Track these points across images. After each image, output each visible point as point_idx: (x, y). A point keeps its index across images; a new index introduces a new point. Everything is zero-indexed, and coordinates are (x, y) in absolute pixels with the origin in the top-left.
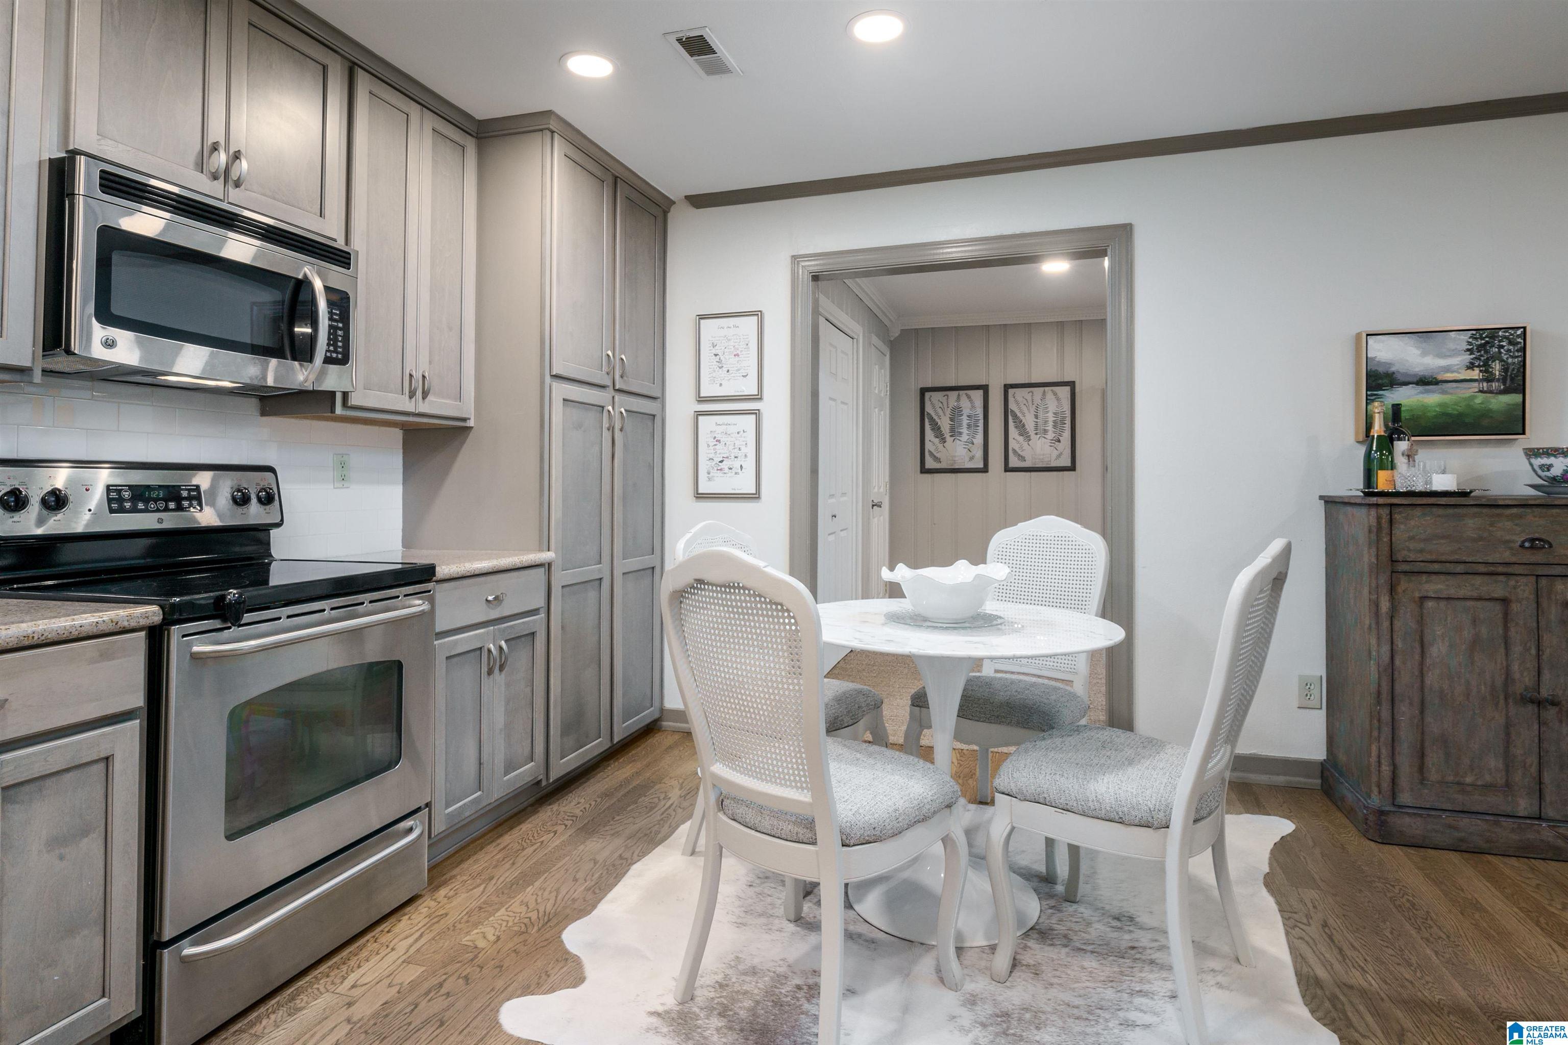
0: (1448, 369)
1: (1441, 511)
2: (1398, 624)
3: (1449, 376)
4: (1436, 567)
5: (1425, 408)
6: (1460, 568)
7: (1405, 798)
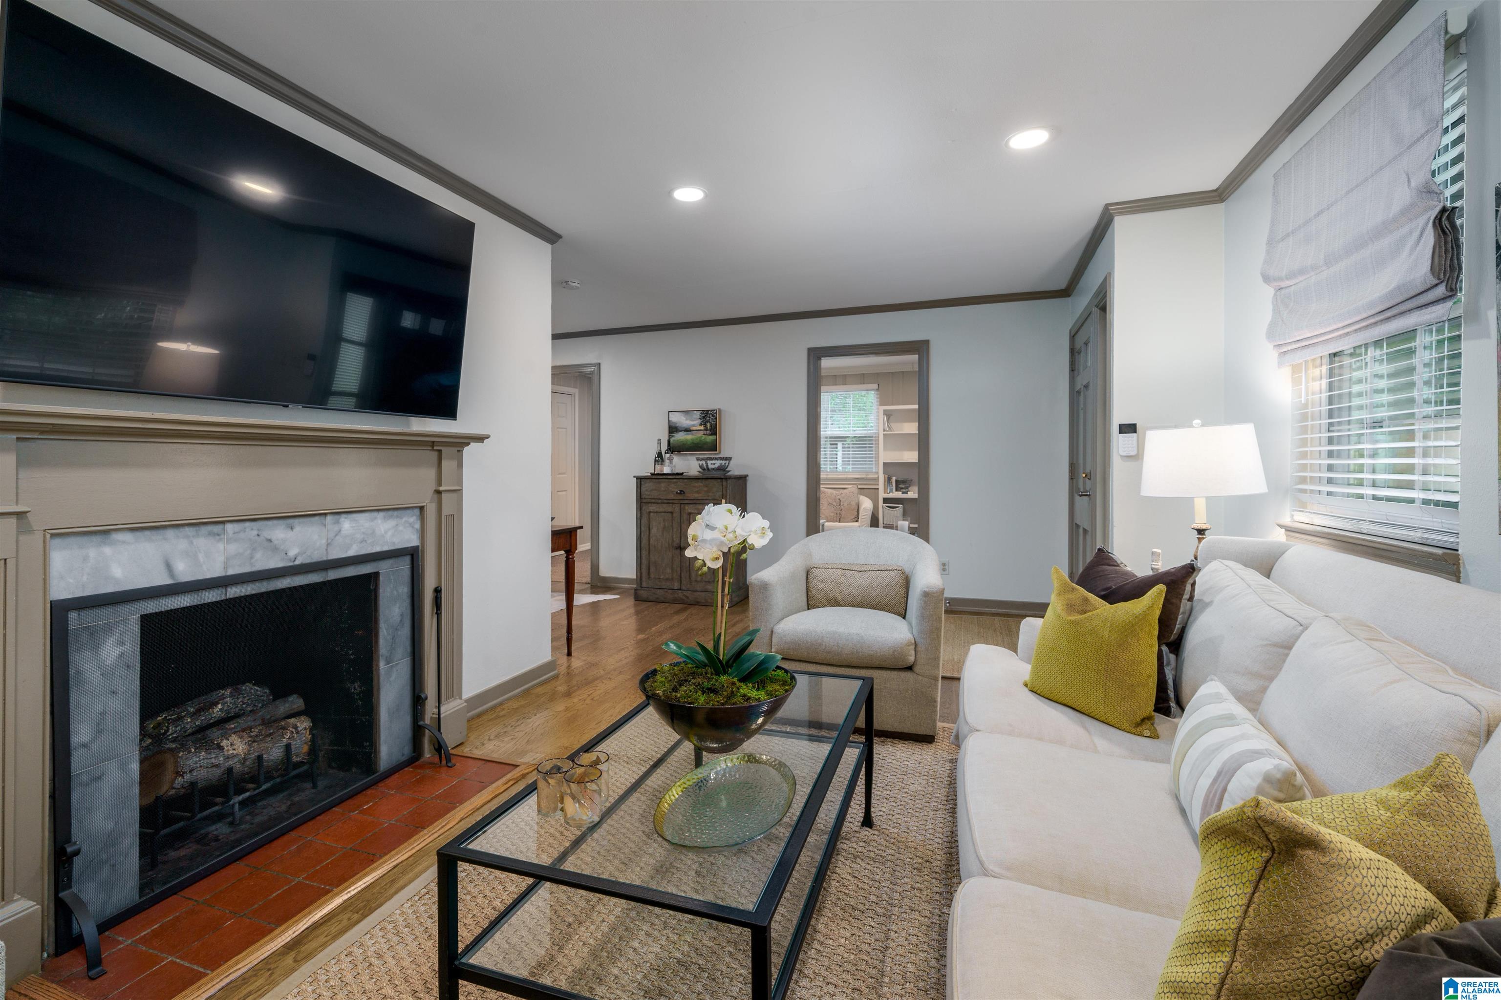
0: (694, 426)
1: (654, 480)
2: (642, 521)
3: (694, 428)
4: (653, 501)
5: (687, 440)
6: (660, 501)
7: (644, 584)
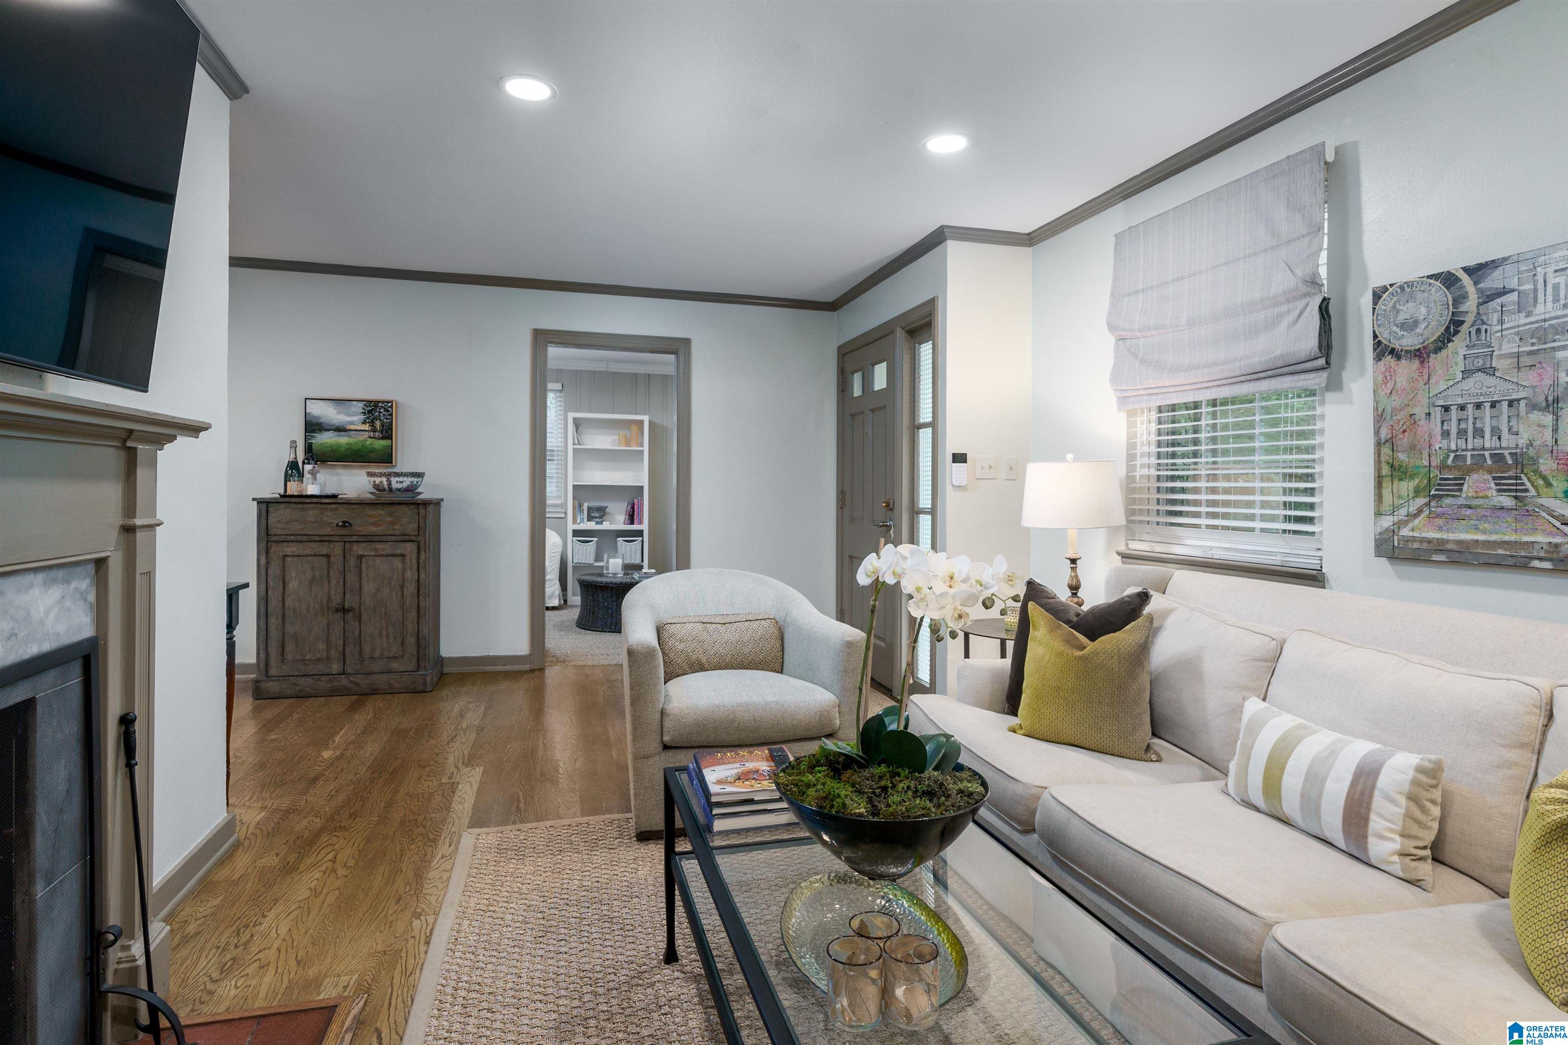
0: (352, 423)
2: (270, 572)
3: (352, 427)
4: (292, 538)
5: (339, 445)
6: (305, 538)
7: (273, 672)
